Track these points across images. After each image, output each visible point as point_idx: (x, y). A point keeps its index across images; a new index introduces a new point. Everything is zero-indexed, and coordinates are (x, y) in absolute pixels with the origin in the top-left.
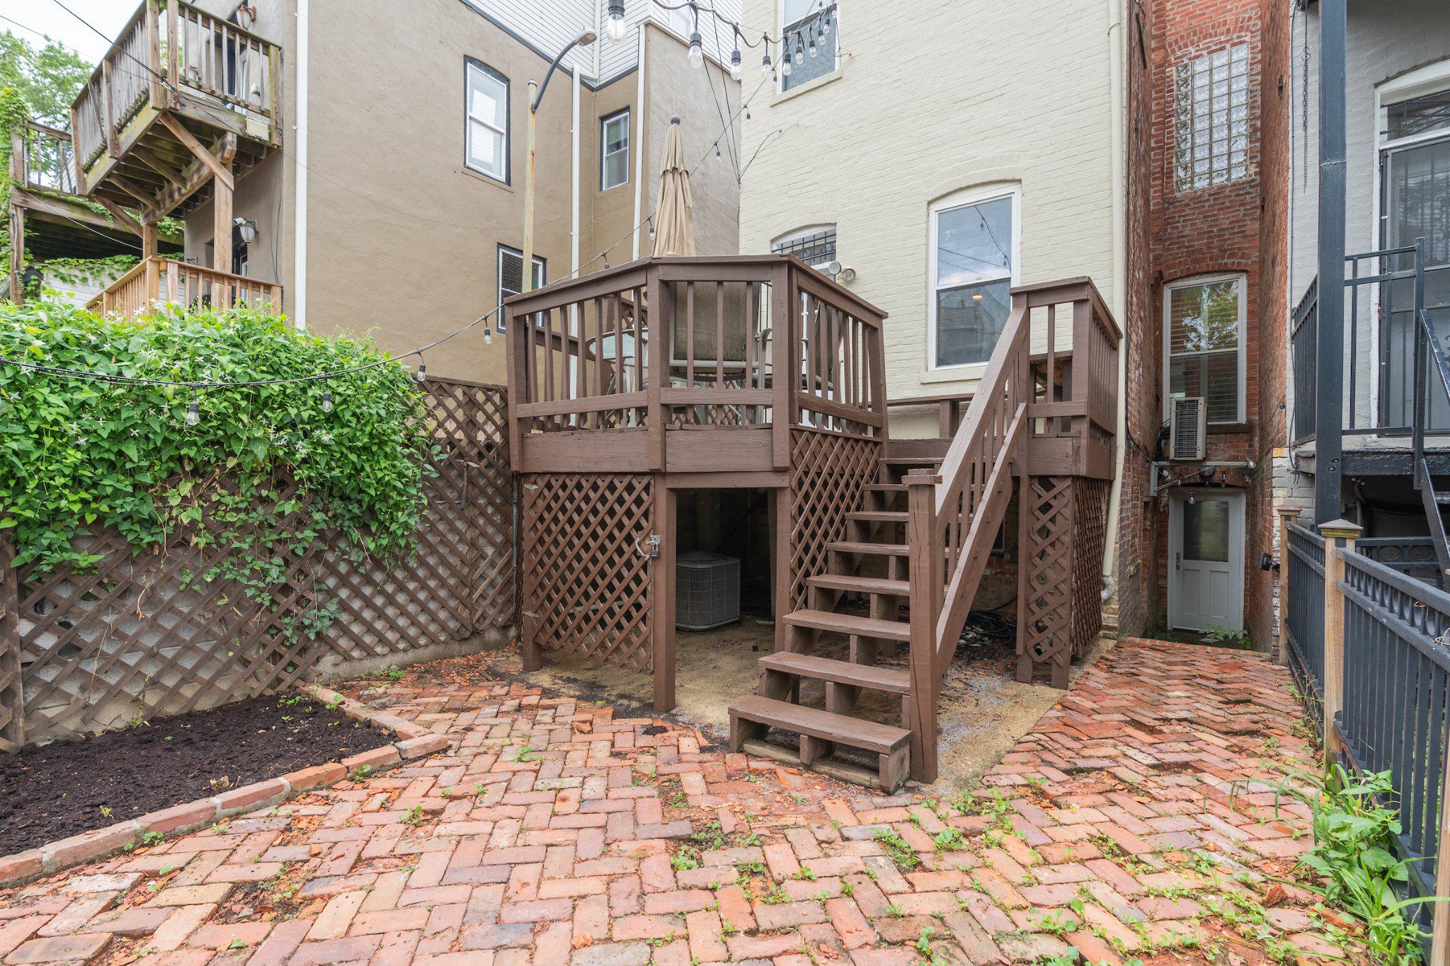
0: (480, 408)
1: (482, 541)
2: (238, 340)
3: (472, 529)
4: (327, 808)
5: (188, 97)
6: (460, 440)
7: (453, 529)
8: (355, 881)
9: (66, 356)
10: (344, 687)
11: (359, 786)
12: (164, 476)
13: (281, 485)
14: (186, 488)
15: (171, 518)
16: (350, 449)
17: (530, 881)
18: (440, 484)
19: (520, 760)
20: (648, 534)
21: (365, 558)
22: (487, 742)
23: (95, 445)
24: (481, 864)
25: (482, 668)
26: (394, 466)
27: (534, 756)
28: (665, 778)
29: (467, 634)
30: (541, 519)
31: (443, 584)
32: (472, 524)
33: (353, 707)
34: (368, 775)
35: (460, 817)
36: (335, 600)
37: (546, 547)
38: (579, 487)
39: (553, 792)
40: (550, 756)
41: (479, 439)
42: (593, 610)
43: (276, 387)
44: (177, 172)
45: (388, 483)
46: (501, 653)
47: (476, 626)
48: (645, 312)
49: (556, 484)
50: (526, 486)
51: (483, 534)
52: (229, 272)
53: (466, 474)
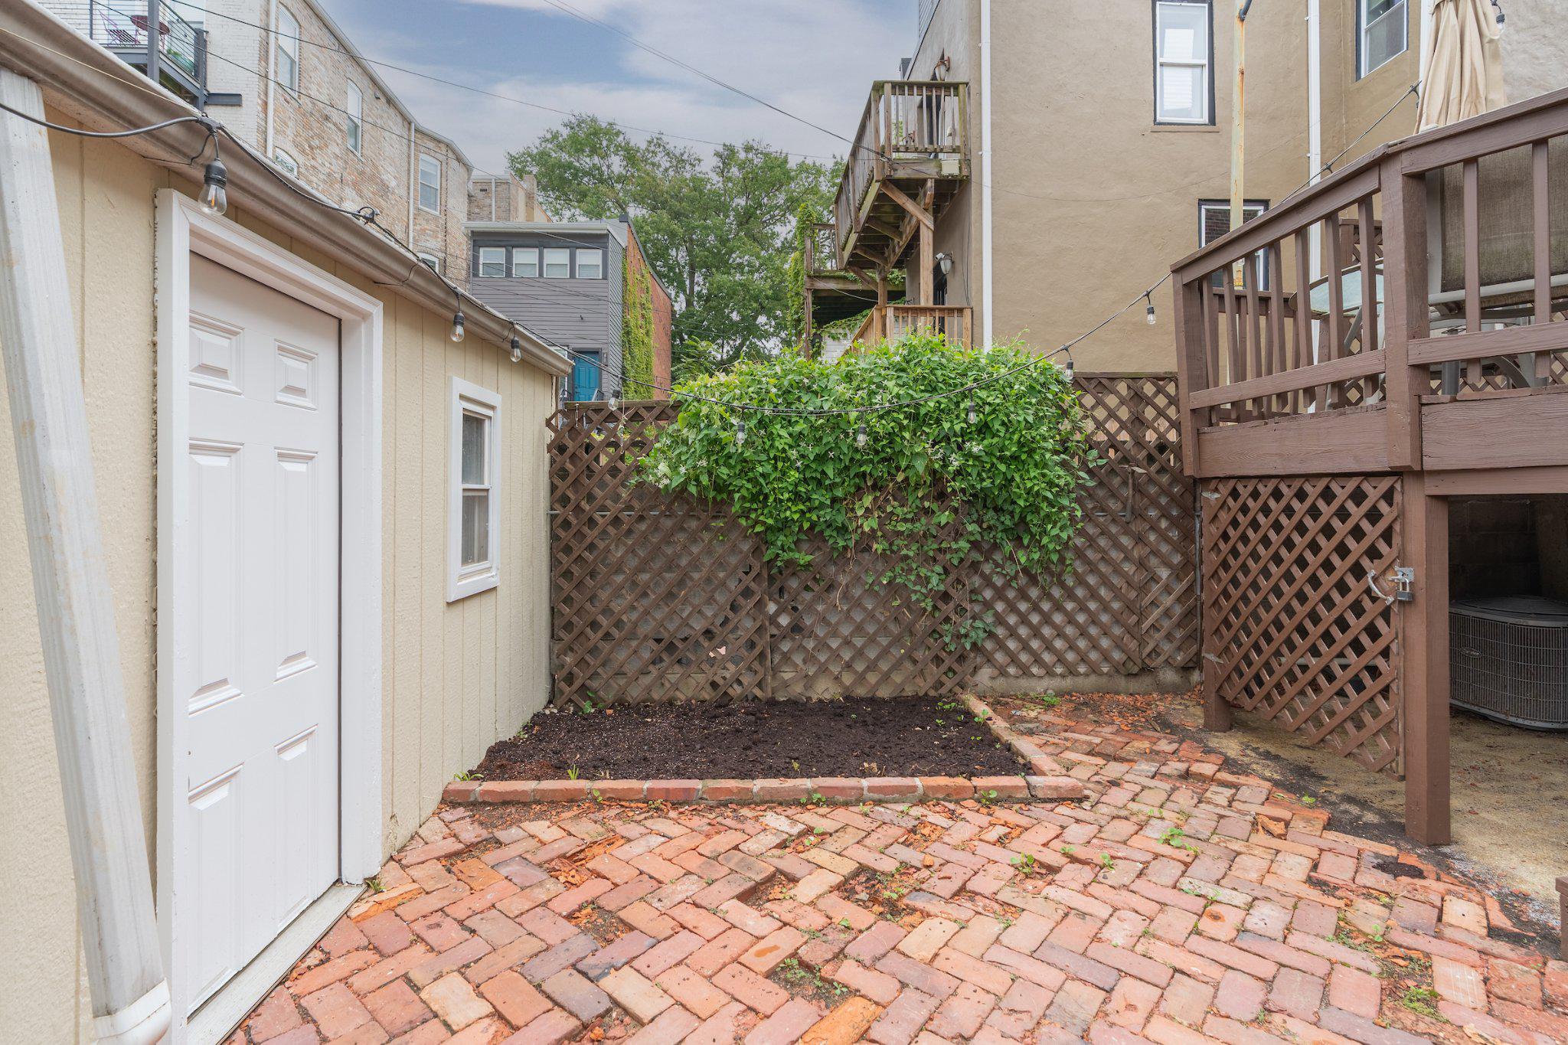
0: (1149, 402)
1: (1154, 561)
2: (904, 365)
3: (1140, 546)
4: (951, 822)
5: (898, 161)
6: (1125, 442)
7: (1117, 545)
8: (952, 910)
9: (791, 398)
10: (999, 703)
11: (985, 811)
12: (852, 490)
13: (941, 496)
14: (868, 500)
15: (857, 527)
16: (1001, 459)
17: (1139, 1006)
18: (1101, 493)
19: (1167, 842)
20: (1390, 566)
21: (1017, 572)
22: (1132, 806)
23: (807, 466)
24: (1084, 954)
25: (1151, 713)
26: (1044, 475)
27: (1188, 842)
28: (1401, 952)
29: (1136, 670)
30: (1225, 537)
31: (1106, 608)
32: (1139, 539)
33: (999, 725)
34: (996, 802)
35: (1078, 886)
36: (990, 613)
37: (1231, 573)
38: (1277, 495)
39: (1203, 902)
40: (1211, 851)
41: (1147, 438)
42: (1300, 666)
43: (932, 404)
44: (896, 228)
45: (1038, 493)
46: (1178, 700)
47: (1147, 661)
48: (1378, 230)
49: (1244, 492)
50: (1205, 494)
51: (1155, 553)
52: (931, 304)
53: (1130, 481)
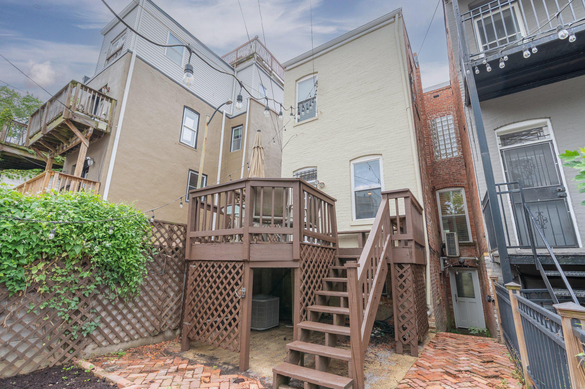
0: (175, 233)
1: (169, 290)
2: (78, 204)
3: (165, 284)
5: (78, 115)
6: (165, 246)
7: (157, 284)
10: (95, 361)
12: (33, 260)
13: (84, 265)
14: (41, 266)
15: (31, 279)
16: (117, 249)
18: (154, 264)
20: (241, 288)
21: (116, 297)
25: (162, 350)
26: (135, 257)
29: (158, 333)
30: (196, 280)
31: (149, 309)
32: (165, 282)
33: (99, 371)
36: (99, 317)
37: (196, 292)
38: (213, 266)
41: (173, 245)
42: (215, 322)
43: (90, 223)
44: (67, 140)
45: (131, 264)
46: (171, 342)
47: (162, 329)
48: (244, 196)
49: (203, 265)
50: (191, 266)
51: (170, 287)
52: (80, 176)
53: (165, 260)
